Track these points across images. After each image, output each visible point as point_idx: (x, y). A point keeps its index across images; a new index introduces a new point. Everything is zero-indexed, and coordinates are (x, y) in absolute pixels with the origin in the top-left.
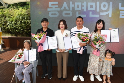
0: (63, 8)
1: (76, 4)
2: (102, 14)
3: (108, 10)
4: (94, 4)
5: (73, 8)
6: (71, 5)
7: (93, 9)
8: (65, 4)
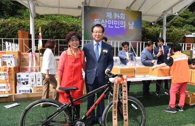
0: (102, 23)
1: (109, 21)
2: (121, 27)
3: (123, 25)
4: (117, 21)
5: (107, 23)
6: (106, 22)
7: (117, 24)
8: (103, 21)
